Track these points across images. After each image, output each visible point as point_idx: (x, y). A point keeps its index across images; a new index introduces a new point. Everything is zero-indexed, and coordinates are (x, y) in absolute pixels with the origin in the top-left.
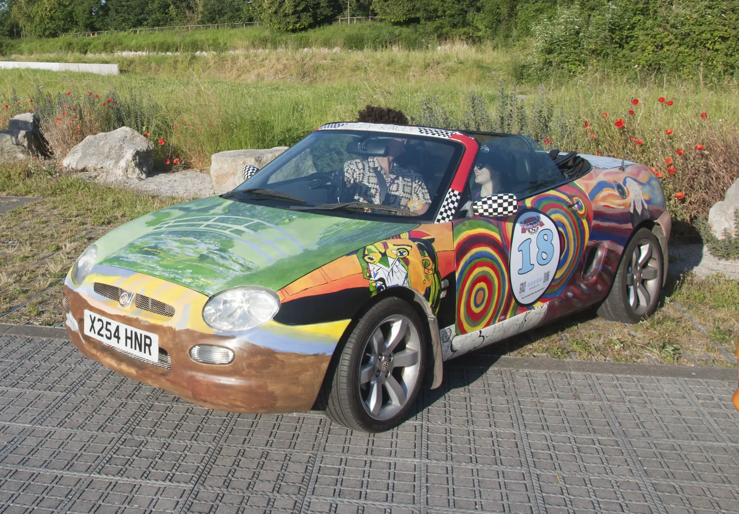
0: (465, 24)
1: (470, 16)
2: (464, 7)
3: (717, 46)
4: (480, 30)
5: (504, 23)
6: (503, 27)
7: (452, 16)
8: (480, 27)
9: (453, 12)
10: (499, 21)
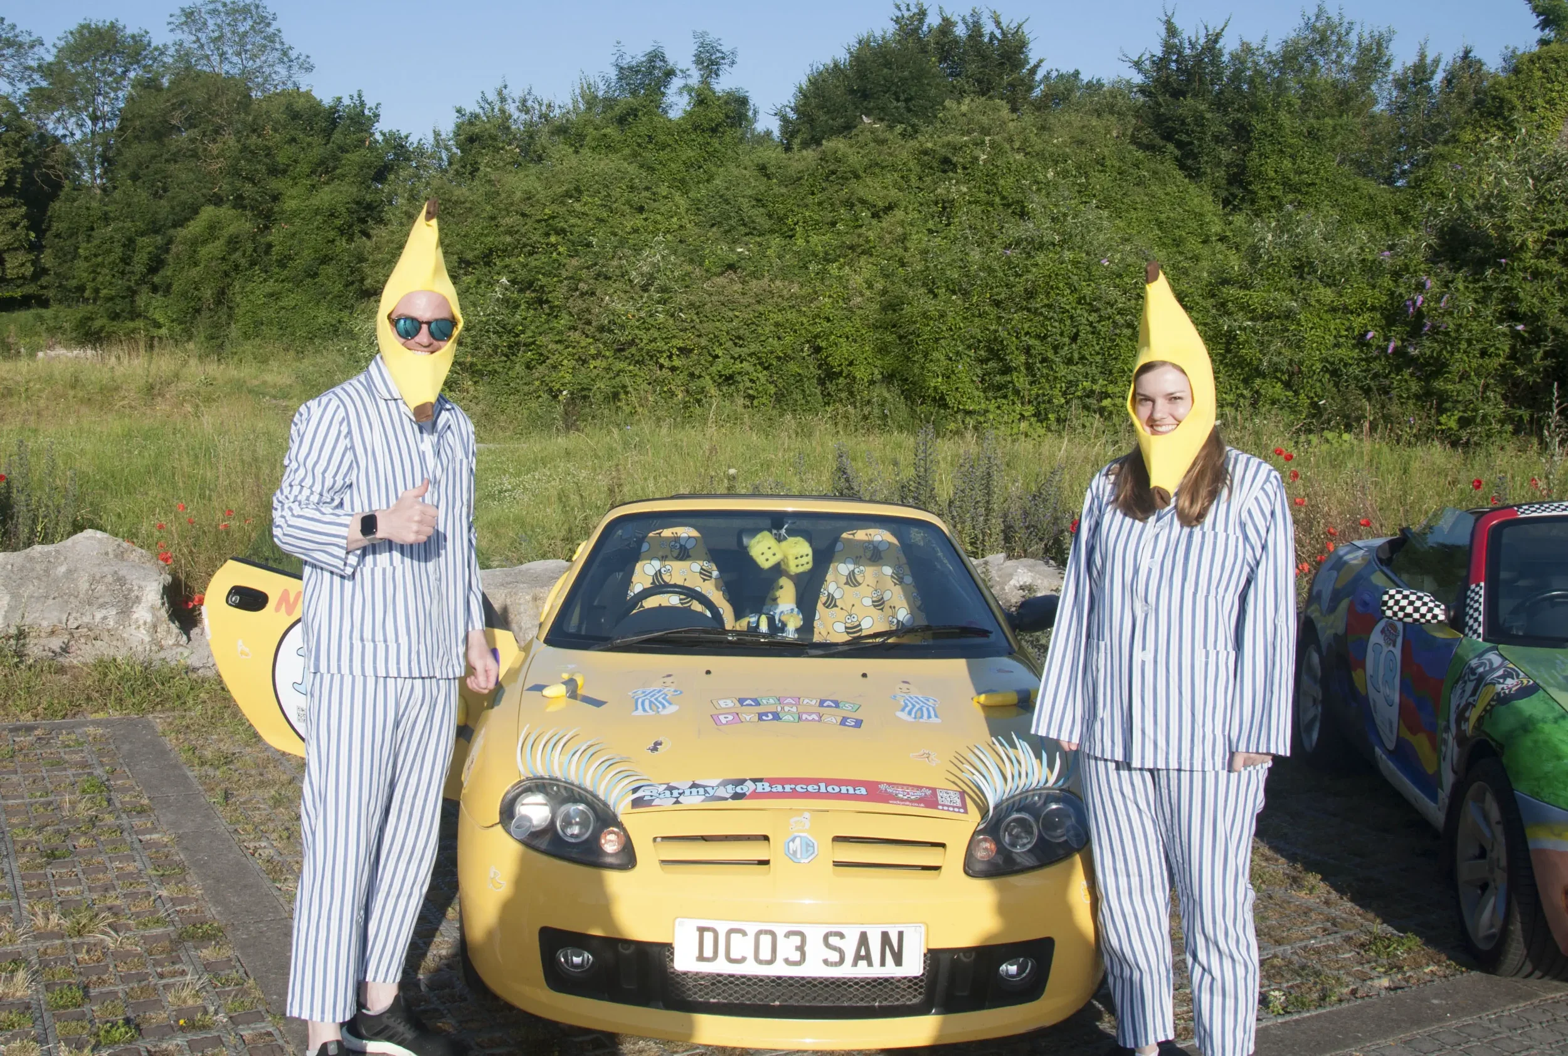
0: (135, 315)
1: (141, 301)
2: (132, 284)
3: (677, 362)
4: (159, 326)
5: (205, 313)
6: (204, 319)
7: (111, 299)
8: (161, 320)
9: (113, 293)
10: (198, 311)
